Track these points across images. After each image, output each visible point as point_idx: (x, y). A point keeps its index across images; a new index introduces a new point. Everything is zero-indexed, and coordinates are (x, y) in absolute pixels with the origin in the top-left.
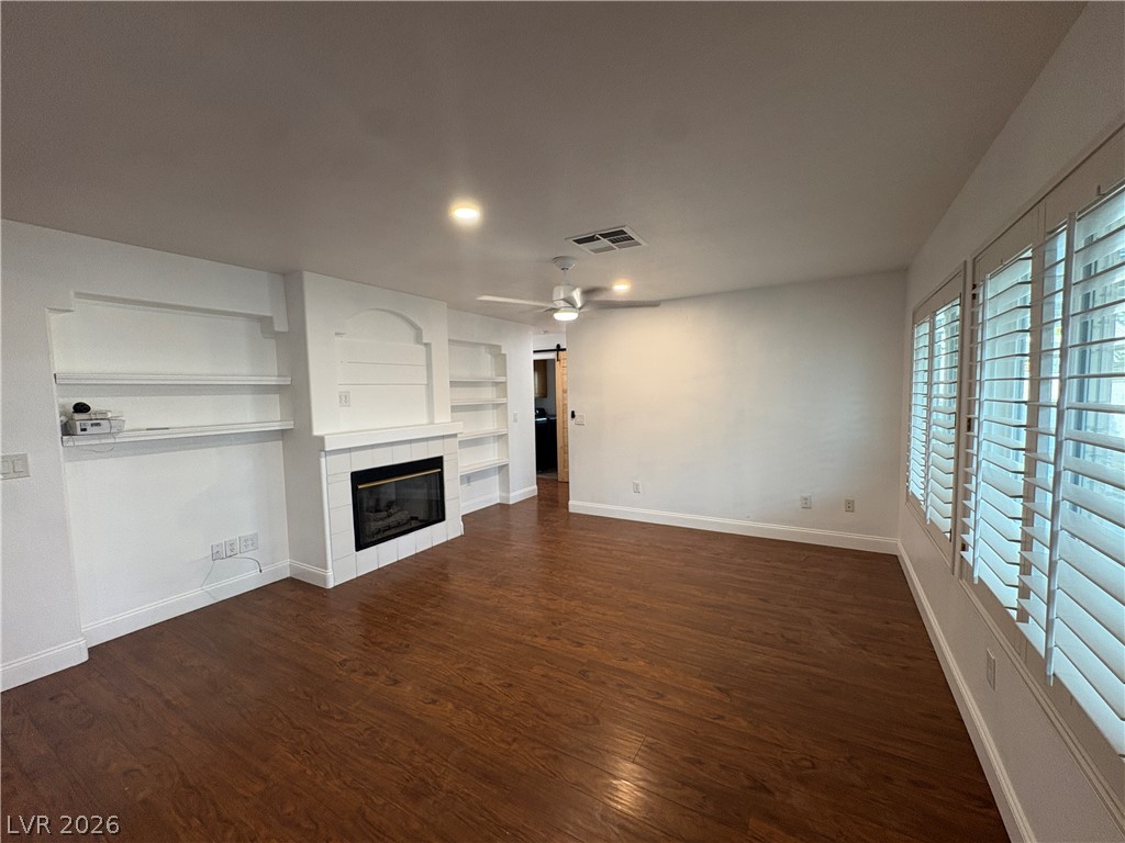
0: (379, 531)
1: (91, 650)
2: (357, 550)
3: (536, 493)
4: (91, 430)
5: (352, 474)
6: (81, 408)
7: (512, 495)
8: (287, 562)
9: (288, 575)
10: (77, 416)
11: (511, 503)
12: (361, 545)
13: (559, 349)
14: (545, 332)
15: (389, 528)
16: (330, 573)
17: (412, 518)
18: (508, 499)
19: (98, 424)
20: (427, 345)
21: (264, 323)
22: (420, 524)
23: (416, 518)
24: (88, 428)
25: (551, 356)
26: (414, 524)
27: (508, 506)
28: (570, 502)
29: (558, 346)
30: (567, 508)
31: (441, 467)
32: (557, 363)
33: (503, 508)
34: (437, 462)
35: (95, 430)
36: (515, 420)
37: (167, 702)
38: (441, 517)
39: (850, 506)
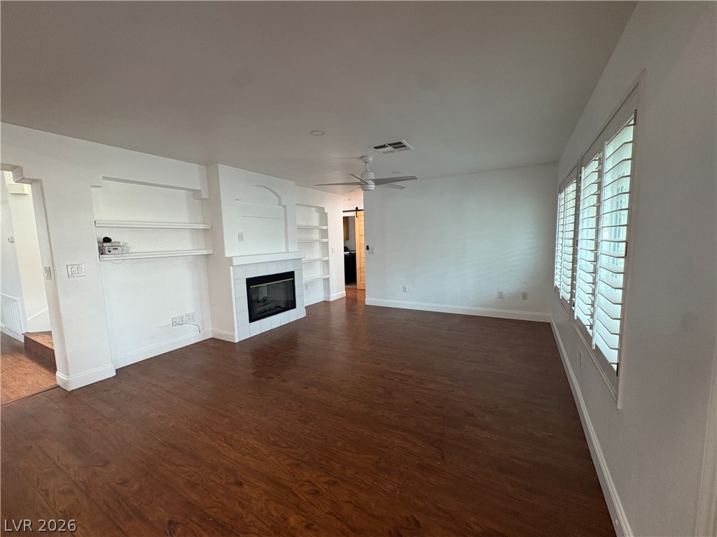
0: (260, 313)
1: (117, 370)
2: (250, 322)
3: (345, 295)
4: (113, 252)
5: (247, 279)
6: (107, 240)
7: (331, 295)
8: (211, 329)
9: (211, 337)
10: (105, 244)
11: (331, 300)
12: (252, 319)
13: (357, 210)
14: (349, 200)
15: (265, 311)
16: (236, 334)
17: (278, 307)
18: (329, 297)
19: (116, 249)
20: (285, 207)
21: (195, 193)
22: (281, 309)
23: (279, 307)
24: (112, 250)
25: (353, 214)
26: (278, 309)
27: (329, 302)
28: (366, 299)
29: (357, 208)
30: (364, 302)
31: (294, 277)
32: (356, 218)
33: (326, 304)
34: (291, 274)
35: (115, 251)
36: (333, 252)
37: (167, 391)
38: (293, 306)
39: (525, 296)
